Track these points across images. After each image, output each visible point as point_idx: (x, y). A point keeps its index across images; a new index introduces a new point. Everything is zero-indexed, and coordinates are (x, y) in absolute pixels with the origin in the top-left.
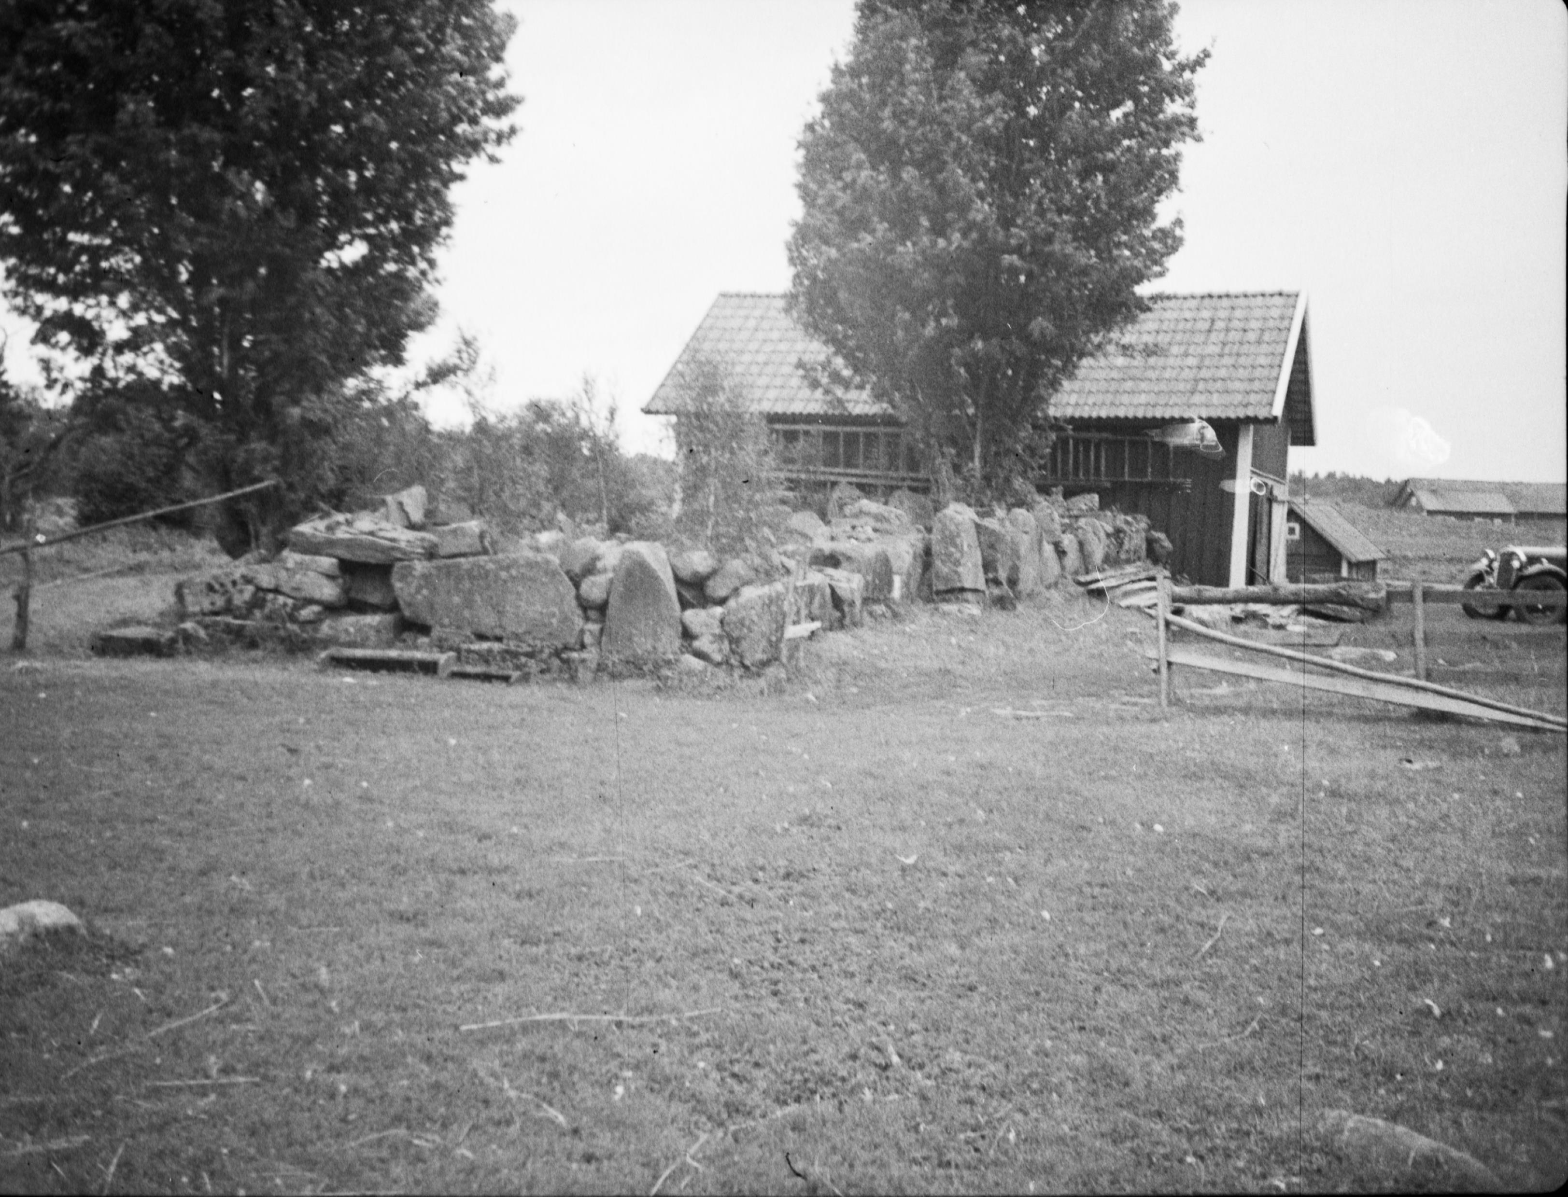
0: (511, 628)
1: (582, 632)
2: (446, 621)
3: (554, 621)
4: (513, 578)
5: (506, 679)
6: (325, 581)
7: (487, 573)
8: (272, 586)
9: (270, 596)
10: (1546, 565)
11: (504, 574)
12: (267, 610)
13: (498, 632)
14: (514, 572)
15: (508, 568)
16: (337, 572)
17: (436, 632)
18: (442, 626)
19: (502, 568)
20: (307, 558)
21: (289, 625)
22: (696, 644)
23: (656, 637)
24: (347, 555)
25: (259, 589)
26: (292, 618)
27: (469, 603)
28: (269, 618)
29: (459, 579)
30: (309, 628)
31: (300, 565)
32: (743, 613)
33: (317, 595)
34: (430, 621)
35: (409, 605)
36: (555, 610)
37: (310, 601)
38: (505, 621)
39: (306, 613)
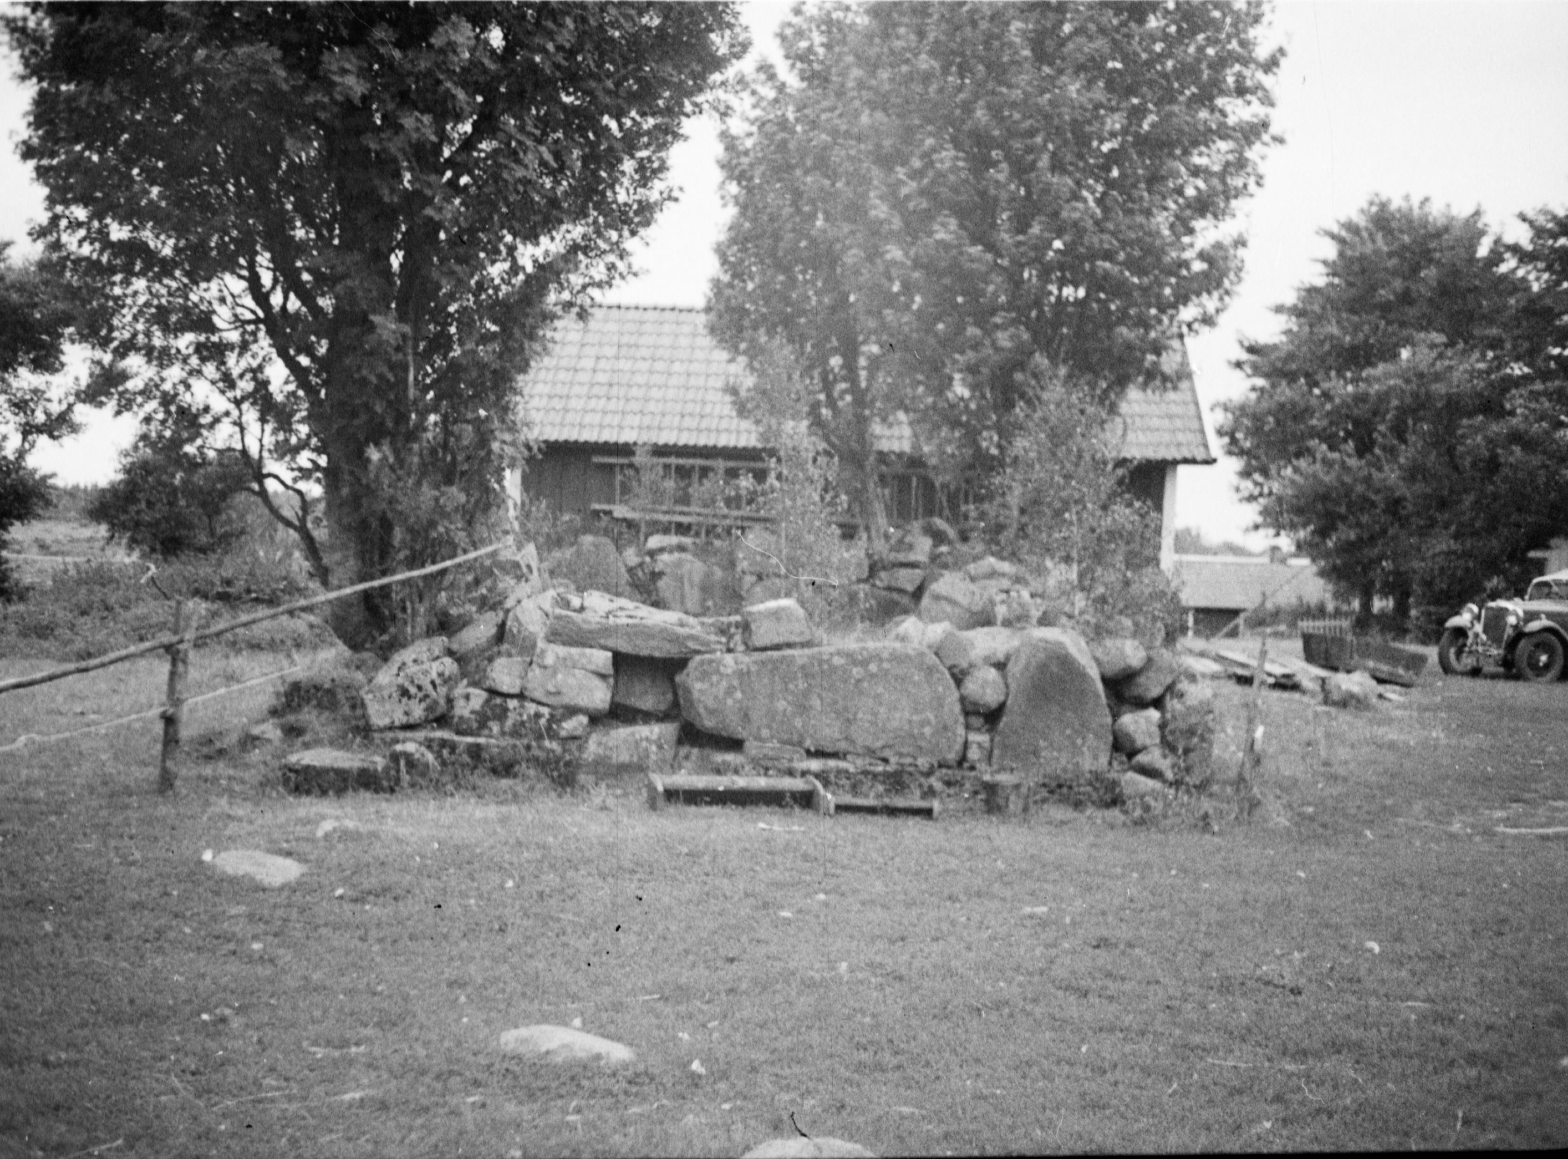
0: (863, 739)
1: (966, 745)
2: (765, 733)
3: (927, 730)
4: (872, 676)
5: (927, 813)
6: (597, 682)
7: (833, 669)
8: (516, 690)
9: (512, 704)
10: (1544, 622)
11: (857, 672)
12: (509, 723)
13: (843, 746)
14: (873, 667)
15: (864, 663)
16: (610, 670)
17: (751, 746)
18: (758, 738)
19: (855, 663)
20: (575, 651)
21: (547, 743)
22: (1141, 758)
23: (1076, 751)
24: (624, 647)
25: (493, 692)
26: (553, 735)
27: (803, 709)
28: (515, 733)
29: (786, 680)
30: (573, 746)
31: (563, 661)
32: (1193, 720)
33: (583, 701)
34: (740, 732)
35: (711, 712)
36: (931, 716)
37: (572, 711)
38: (855, 731)
39: (573, 725)
